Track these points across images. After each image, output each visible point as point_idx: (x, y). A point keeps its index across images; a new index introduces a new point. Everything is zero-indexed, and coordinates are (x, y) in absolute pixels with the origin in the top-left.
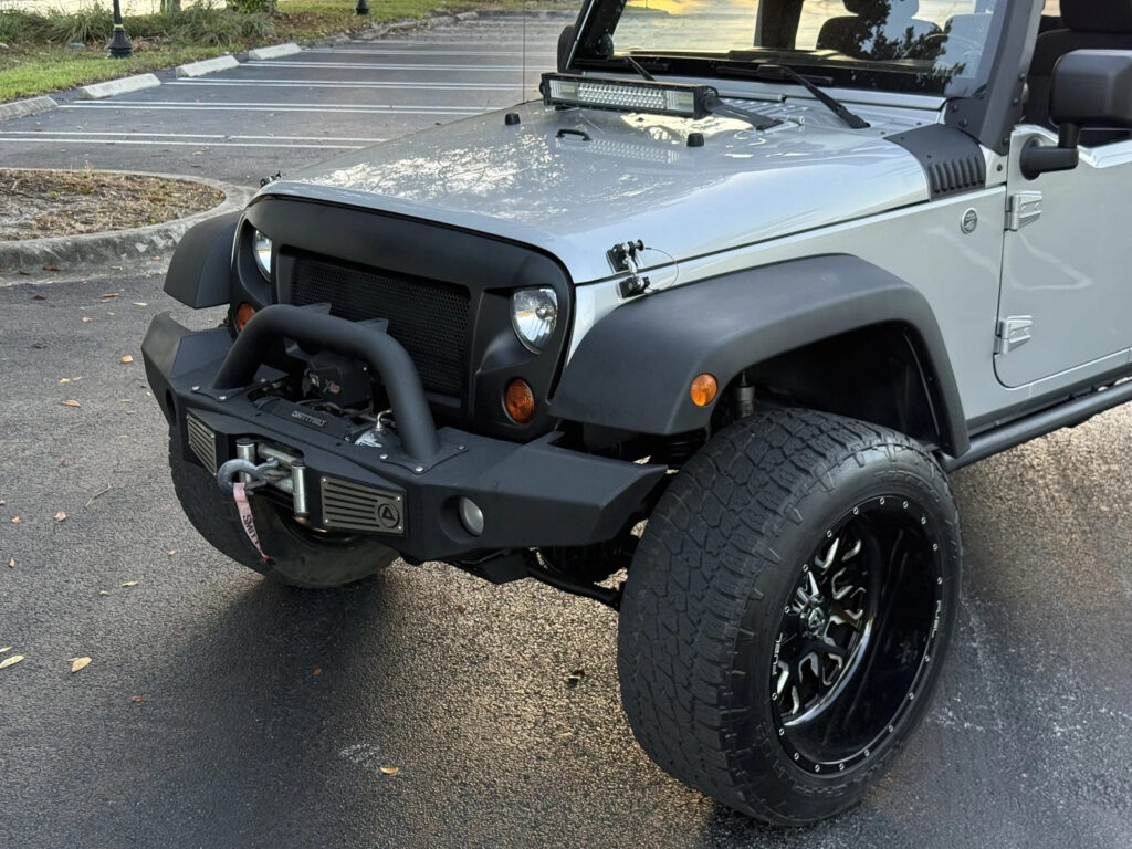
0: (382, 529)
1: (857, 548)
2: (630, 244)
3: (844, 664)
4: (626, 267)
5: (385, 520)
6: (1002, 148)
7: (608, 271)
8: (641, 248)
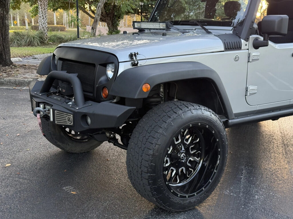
0: (68, 124)
1: (198, 140)
2: (135, 53)
3: (194, 172)
4: (133, 59)
5: (69, 122)
6: (247, 39)
7: (128, 59)
8: (138, 54)
